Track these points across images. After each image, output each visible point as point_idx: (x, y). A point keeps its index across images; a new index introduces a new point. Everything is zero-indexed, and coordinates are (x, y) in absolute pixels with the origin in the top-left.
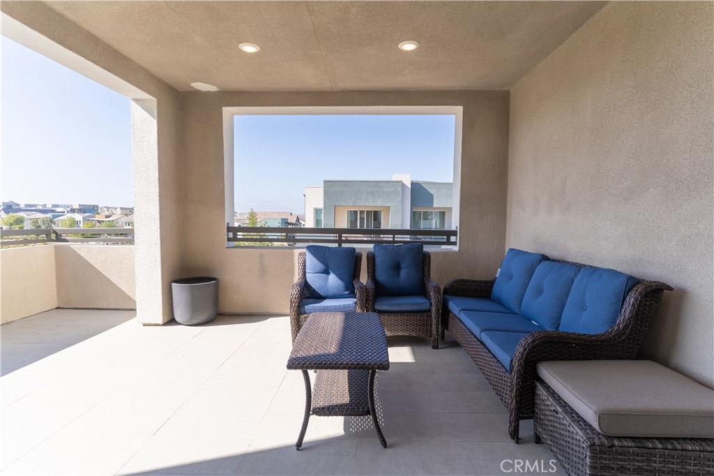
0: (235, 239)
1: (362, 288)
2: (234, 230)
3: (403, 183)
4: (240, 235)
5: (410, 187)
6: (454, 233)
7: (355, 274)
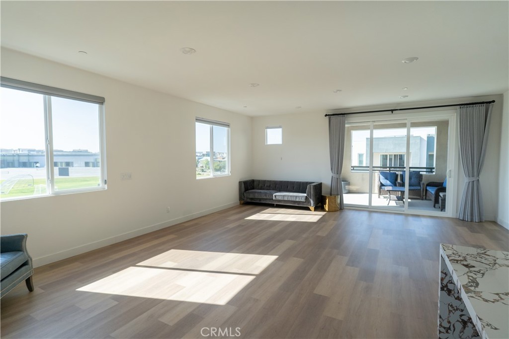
0: (353, 170)
1: (399, 183)
2: (353, 167)
3: (421, 137)
4: (355, 168)
5: (426, 139)
6: (434, 168)
7: (396, 180)
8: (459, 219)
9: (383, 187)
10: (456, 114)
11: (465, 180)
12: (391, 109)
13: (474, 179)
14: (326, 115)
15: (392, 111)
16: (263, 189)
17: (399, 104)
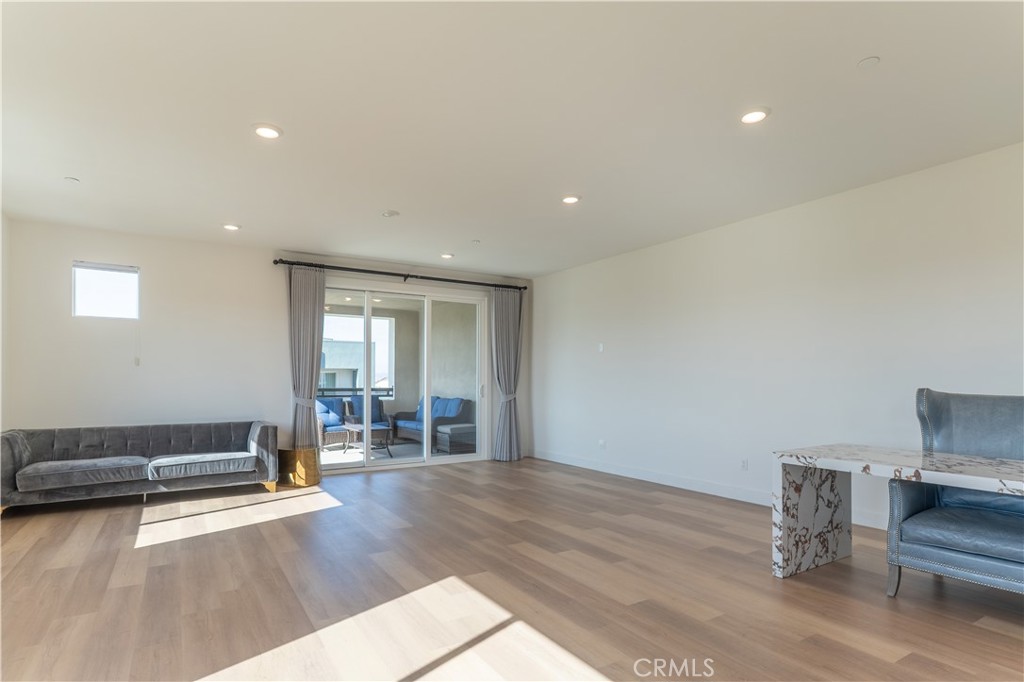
6: (392, 390)
7: (344, 412)
8: (495, 460)
9: (328, 429)
10: (486, 299)
11: (502, 399)
12: (404, 273)
13: (511, 397)
14: (276, 262)
15: (406, 277)
16: (75, 457)
17: (415, 266)
